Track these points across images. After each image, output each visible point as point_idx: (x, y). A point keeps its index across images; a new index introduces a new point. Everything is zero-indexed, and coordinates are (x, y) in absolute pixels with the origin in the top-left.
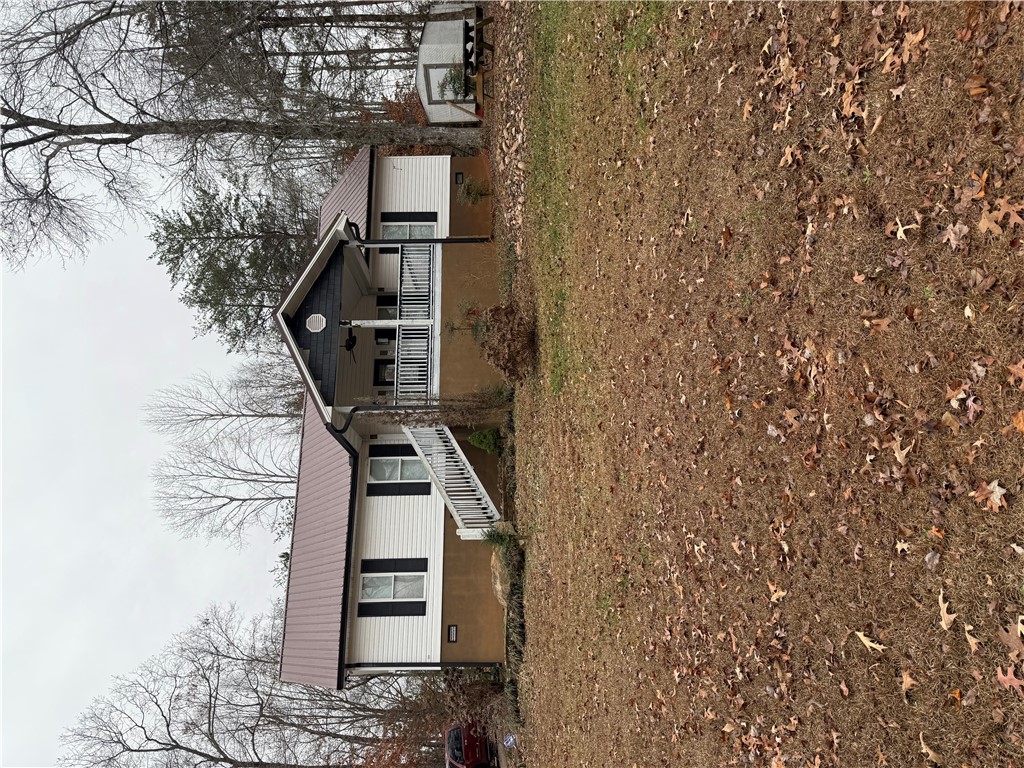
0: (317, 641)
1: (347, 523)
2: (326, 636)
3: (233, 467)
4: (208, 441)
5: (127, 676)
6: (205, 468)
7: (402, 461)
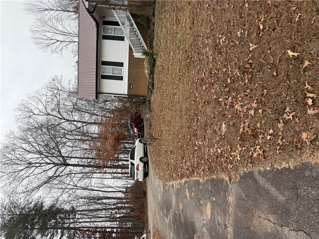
0: (89, 85)
1: (96, 48)
2: (91, 84)
3: (57, 29)
4: (47, 19)
5: (31, 94)
6: (47, 28)
7: (114, 27)
